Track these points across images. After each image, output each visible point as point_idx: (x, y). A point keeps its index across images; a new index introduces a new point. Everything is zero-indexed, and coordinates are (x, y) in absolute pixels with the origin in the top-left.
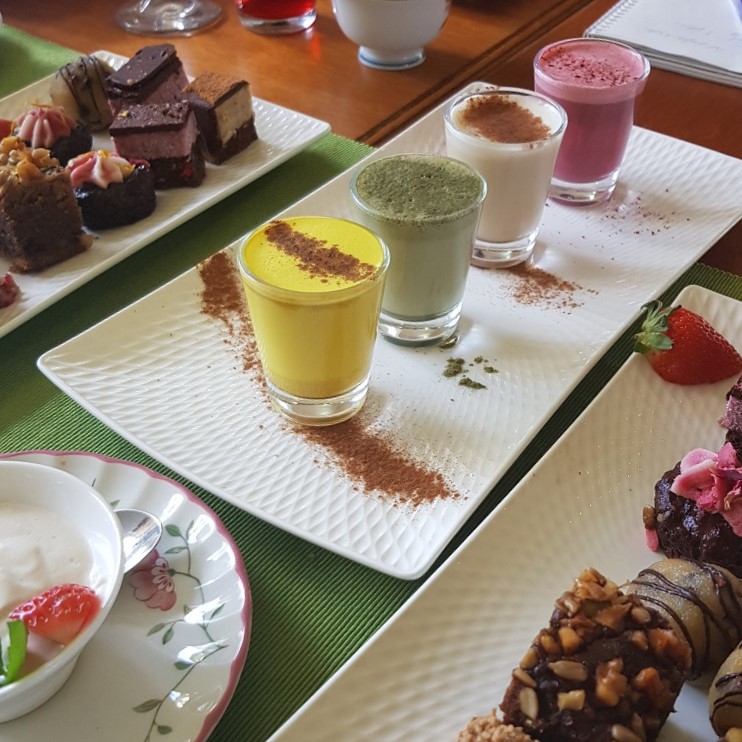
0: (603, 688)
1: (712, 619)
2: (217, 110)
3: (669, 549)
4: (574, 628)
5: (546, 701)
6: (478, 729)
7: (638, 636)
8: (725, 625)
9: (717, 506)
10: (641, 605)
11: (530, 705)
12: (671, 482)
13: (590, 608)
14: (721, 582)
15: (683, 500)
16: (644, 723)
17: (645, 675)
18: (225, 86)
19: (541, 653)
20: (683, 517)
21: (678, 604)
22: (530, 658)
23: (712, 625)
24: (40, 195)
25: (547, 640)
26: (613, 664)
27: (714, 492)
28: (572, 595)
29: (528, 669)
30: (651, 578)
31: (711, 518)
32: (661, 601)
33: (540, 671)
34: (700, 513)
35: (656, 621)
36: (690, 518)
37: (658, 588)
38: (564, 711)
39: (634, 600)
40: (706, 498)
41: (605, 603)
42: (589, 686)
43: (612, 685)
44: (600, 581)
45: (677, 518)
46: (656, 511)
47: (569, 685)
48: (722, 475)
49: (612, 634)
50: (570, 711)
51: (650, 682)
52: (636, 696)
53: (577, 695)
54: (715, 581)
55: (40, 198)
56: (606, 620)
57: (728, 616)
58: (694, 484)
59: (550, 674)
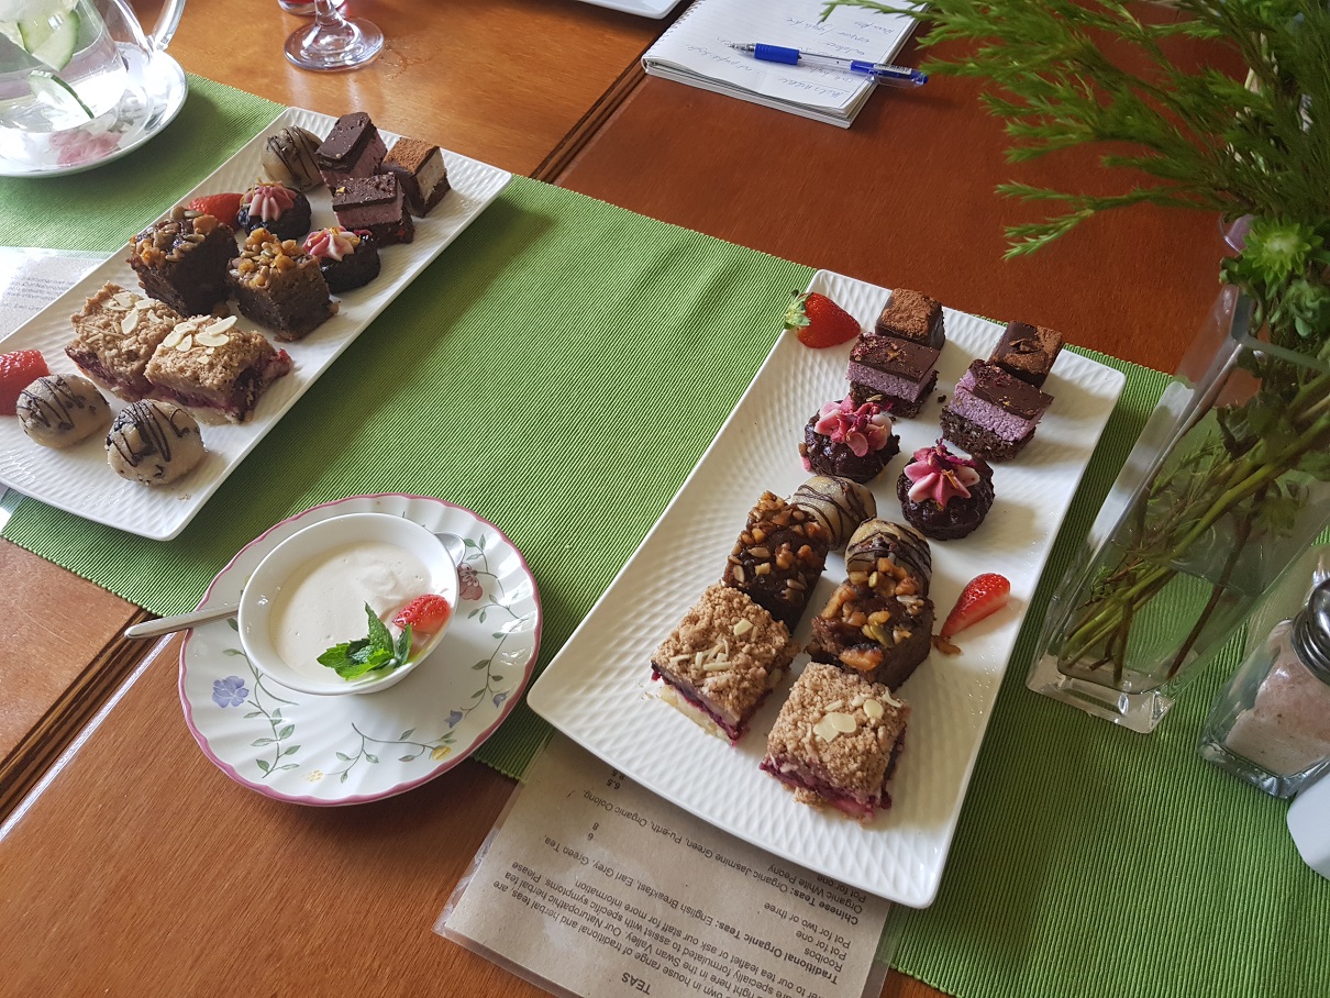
0: (780, 559)
1: (843, 511)
2: (418, 176)
3: (817, 469)
4: (760, 528)
5: (748, 571)
6: (712, 592)
7: (797, 528)
8: (851, 514)
9: (843, 439)
10: (799, 510)
11: (740, 576)
12: (814, 425)
13: (769, 514)
14: (846, 488)
15: (823, 436)
16: (806, 578)
17: (803, 549)
18: (421, 153)
19: (743, 545)
20: (823, 448)
21: (822, 505)
22: (737, 549)
23: (843, 515)
24: (297, 280)
25: (745, 537)
26: (784, 545)
27: (840, 430)
28: (757, 509)
29: (737, 555)
30: (806, 491)
31: (841, 447)
32: (811, 506)
33: (743, 556)
34: (833, 444)
35: (808, 517)
36: (827, 449)
37: (809, 496)
38: (760, 574)
39: (795, 507)
40: (836, 435)
41: (777, 511)
42: (772, 560)
43: (785, 557)
44: (773, 498)
45: (820, 449)
46: (806, 446)
47: (761, 561)
48: (844, 418)
49: (782, 529)
50: (763, 575)
51: (806, 553)
52: (799, 562)
53: (765, 566)
54: (843, 488)
55: (297, 284)
56: (778, 520)
57: (852, 508)
58: (829, 426)
59: (749, 556)
